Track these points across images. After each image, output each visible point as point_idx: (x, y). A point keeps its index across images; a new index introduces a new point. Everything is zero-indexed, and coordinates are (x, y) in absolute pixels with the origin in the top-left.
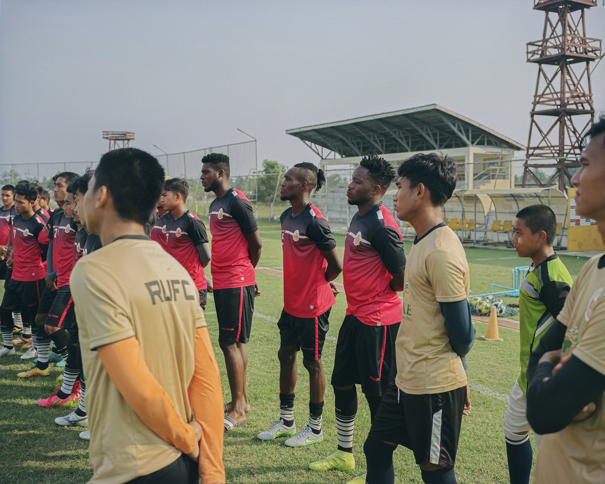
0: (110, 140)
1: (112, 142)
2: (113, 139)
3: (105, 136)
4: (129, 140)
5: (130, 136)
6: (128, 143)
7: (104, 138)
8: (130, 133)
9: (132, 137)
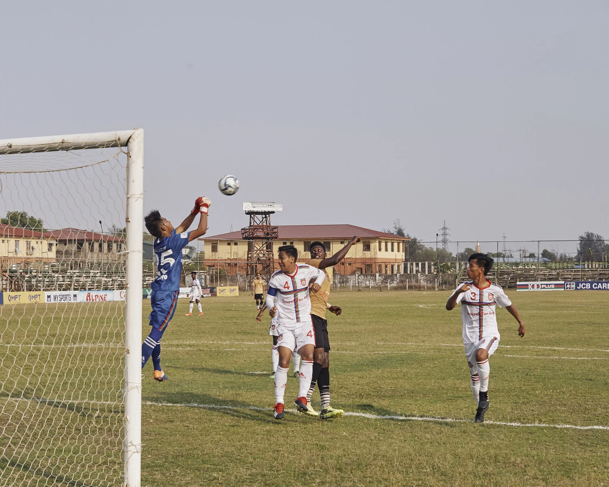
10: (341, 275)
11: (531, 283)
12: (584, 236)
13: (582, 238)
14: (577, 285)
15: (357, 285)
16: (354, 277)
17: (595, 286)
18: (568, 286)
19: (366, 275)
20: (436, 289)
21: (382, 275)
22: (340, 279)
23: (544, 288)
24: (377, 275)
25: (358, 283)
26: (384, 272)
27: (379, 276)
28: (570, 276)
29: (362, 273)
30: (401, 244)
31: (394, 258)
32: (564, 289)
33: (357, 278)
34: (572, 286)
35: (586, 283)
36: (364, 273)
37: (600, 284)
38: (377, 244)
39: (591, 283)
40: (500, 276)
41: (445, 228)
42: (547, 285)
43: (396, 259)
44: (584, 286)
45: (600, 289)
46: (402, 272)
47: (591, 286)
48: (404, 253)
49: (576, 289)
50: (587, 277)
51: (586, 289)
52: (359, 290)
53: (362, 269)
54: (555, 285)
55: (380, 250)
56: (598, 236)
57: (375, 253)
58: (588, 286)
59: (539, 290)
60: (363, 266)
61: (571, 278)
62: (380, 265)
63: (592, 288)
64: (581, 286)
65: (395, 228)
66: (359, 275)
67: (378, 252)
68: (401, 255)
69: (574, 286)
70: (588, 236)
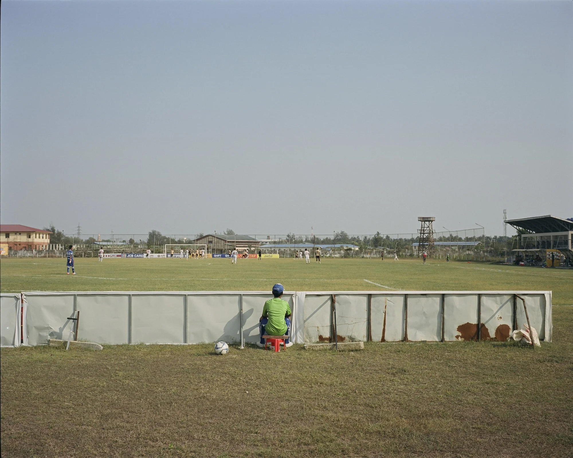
0: (422, 221)
1: (423, 222)
2: (423, 221)
3: (420, 220)
4: (432, 221)
5: (433, 219)
6: (431, 223)
7: (419, 220)
8: (433, 218)
9: (434, 220)
10: (15, 250)
11: (105, 254)
12: (151, 232)
13: (150, 233)
14: (127, 255)
15: (23, 255)
16: (21, 251)
17: (135, 256)
18: (123, 256)
19: (28, 251)
20: (62, 257)
21: (36, 251)
22: (14, 252)
23: (112, 257)
24: (34, 250)
25: (24, 254)
26: (38, 249)
27: (35, 251)
28: (129, 251)
29: (26, 249)
30: (47, 235)
31: (43, 242)
32: (121, 257)
33: (23, 252)
34: (125, 256)
35: (131, 254)
36: (27, 249)
37: (138, 255)
38: (34, 235)
39: (134, 255)
40: (95, 251)
41: (79, 227)
42: (113, 255)
43: (44, 243)
44: (130, 256)
45: (138, 257)
46: (47, 249)
47: (134, 256)
48: (49, 240)
49: (127, 257)
50: (137, 252)
51: (131, 257)
52: (21, 258)
53: (26, 247)
54: (117, 255)
55: (36, 238)
56: (158, 232)
57: (33, 239)
58: (132, 256)
59: (109, 257)
60: (27, 247)
61: (129, 252)
62: (36, 245)
63: (134, 257)
64: (129, 256)
65: (50, 226)
66: (24, 251)
67: (35, 239)
68: (48, 241)
69: (126, 256)
70: (153, 232)
